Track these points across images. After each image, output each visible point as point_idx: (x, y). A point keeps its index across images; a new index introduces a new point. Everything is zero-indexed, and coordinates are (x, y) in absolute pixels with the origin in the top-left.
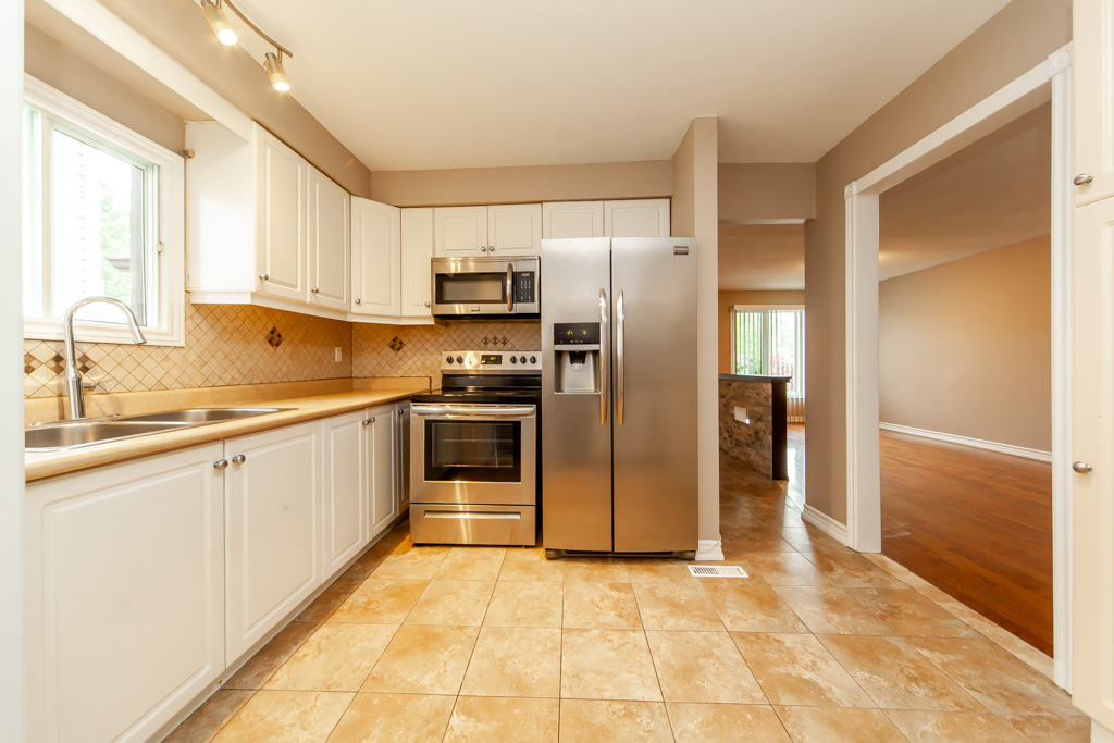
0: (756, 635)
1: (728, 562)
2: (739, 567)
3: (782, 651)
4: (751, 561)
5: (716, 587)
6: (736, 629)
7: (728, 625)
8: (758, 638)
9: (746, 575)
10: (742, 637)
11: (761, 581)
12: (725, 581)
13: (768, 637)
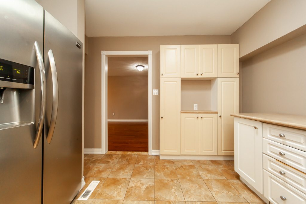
0: (127, 192)
1: (88, 183)
2: (93, 181)
3: (136, 188)
4: (92, 176)
5: (99, 194)
6: (124, 197)
7: (121, 199)
8: (129, 192)
9: (99, 182)
10: (128, 197)
11: (104, 179)
12: (98, 189)
13: (129, 189)
